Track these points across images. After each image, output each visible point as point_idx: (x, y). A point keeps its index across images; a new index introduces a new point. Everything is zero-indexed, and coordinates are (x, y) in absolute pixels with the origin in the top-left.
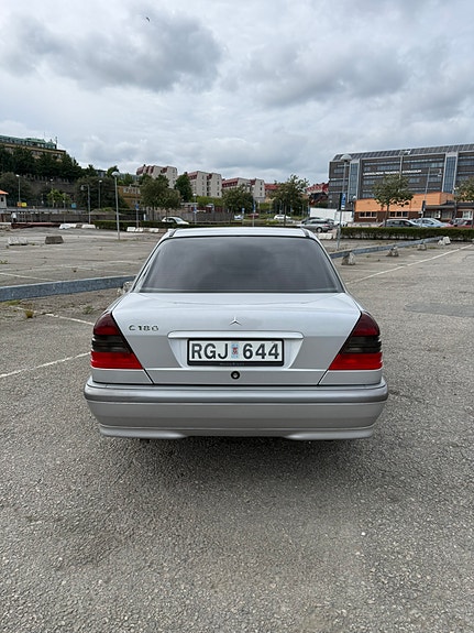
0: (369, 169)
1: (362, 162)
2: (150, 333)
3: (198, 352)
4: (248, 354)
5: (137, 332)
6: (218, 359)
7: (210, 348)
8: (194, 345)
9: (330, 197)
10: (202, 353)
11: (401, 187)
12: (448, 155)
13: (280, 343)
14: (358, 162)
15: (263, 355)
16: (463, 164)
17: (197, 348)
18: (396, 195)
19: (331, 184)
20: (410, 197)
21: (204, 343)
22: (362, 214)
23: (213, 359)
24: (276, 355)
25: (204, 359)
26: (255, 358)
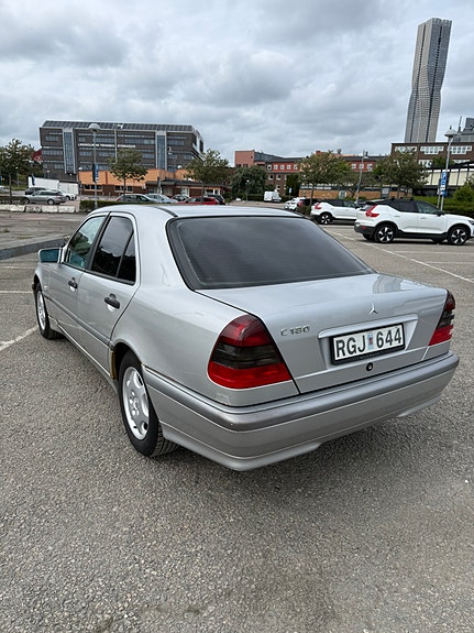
0: (84, 140)
1: (76, 132)
2: (302, 335)
3: (342, 349)
4: (380, 342)
5: (289, 336)
6: (358, 353)
7: (351, 343)
8: (338, 342)
9: (45, 166)
10: (345, 349)
11: (135, 161)
12: (158, 133)
13: (400, 327)
14: (71, 131)
15: (391, 341)
16: (171, 143)
17: (341, 345)
18: (131, 169)
19: (44, 153)
20: (144, 173)
21: (345, 339)
22: (87, 187)
23: (354, 354)
24: (399, 339)
25: (348, 355)
26: (386, 346)
